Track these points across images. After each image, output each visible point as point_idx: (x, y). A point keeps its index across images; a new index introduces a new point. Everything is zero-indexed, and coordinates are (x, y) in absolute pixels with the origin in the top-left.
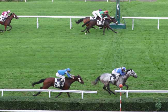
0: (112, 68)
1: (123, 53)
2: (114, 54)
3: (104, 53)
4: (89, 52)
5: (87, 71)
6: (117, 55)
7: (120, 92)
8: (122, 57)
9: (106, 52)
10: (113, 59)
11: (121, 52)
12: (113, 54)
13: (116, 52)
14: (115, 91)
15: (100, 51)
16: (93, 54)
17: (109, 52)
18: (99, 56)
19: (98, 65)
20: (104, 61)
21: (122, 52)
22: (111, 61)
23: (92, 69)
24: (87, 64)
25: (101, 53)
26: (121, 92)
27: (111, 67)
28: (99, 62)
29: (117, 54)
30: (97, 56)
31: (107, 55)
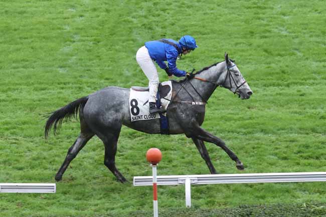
0: (124, 79)
1: (171, 12)
2: (133, 17)
3: (87, 15)
4: (21, 13)
5: (14, 95)
6: (145, 21)
7: (151, 184)
8: (169, 32)
9: (95, 10)
10: (128, 40)
11: (164, 10)
12: (130, 18)
13: (142, 8)
14: (135, 177)
15: (73, 7)
16: (42, 19)
17: (107, 11)
18: (68, 28)
19: (61, 71)
20: (89, 51)
21: (167, 7)
22: (117, 47)
23: (36, 89)
24: (14, 65)
25: (73, 17)
26: (155, 181)
27: (121, 74)
28: (67, 55)
29: (145, 17)
30: (59, 29)
31: (102, 23)
